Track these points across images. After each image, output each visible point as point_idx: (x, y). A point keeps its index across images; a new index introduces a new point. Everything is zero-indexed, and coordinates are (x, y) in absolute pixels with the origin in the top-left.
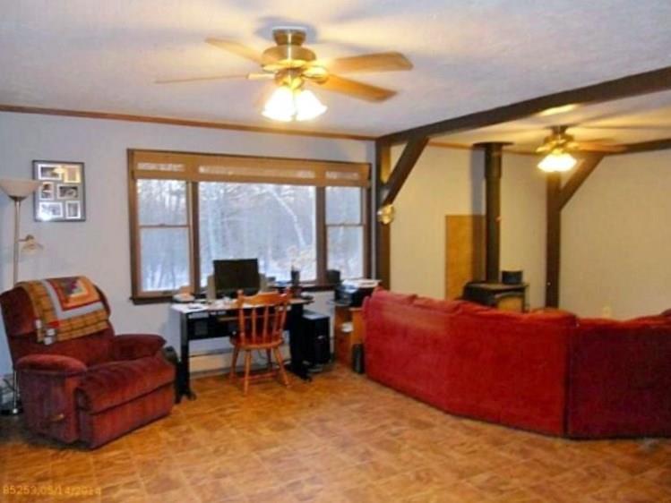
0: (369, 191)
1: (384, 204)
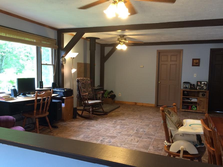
1: (63, 57)
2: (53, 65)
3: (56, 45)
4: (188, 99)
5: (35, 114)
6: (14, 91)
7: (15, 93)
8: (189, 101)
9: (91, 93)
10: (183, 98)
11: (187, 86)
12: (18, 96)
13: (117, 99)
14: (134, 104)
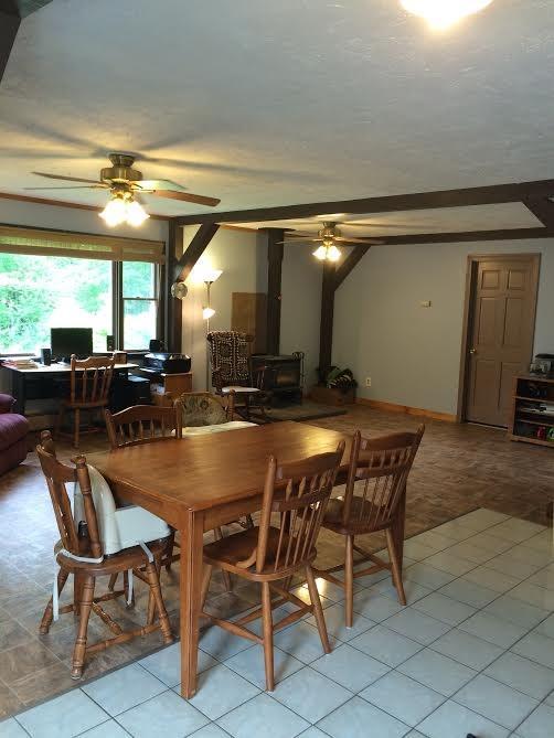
0: (163, 266)
1: (179, 280)
2: (155, 299)
3: (164, 253)
4: (537, 405)
5: (73, 400)
6: (45, 352)
7: (48, 357)
8: (537, 411)
9: (245, 368)
10: (519, 403)
11: (542, 367)
12: (53, 362)
13: (361, 394)
14: (403, 410)
